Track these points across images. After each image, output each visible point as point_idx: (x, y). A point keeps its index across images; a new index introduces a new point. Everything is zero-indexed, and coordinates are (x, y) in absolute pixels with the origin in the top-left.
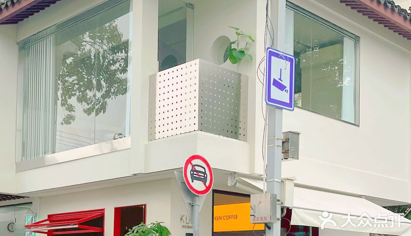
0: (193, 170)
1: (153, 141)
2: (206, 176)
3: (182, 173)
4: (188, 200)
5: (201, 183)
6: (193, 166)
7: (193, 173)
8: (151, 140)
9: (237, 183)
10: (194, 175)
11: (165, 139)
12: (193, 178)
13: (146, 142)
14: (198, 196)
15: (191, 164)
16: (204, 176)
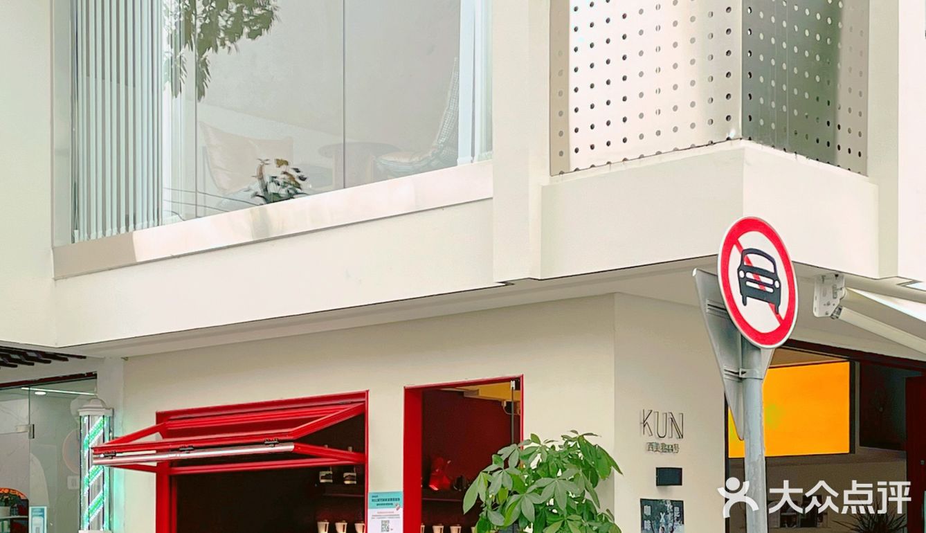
0: (745, 267)
1: (569, 178)
2: (777, 285)
3: (717, 276)
4: (727, 365)
5: (765, 306)
6: (744, 253)
7: (745, 274)
8: (562, 173)
9: (844, 309)
10: (749, 284)
11: (614, 169)
12: (746, 293)
13: (545, 179)
14: (759, 349)
15: (739, 246)
16: (772, 286)
